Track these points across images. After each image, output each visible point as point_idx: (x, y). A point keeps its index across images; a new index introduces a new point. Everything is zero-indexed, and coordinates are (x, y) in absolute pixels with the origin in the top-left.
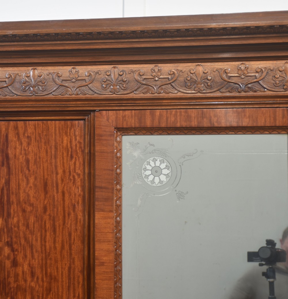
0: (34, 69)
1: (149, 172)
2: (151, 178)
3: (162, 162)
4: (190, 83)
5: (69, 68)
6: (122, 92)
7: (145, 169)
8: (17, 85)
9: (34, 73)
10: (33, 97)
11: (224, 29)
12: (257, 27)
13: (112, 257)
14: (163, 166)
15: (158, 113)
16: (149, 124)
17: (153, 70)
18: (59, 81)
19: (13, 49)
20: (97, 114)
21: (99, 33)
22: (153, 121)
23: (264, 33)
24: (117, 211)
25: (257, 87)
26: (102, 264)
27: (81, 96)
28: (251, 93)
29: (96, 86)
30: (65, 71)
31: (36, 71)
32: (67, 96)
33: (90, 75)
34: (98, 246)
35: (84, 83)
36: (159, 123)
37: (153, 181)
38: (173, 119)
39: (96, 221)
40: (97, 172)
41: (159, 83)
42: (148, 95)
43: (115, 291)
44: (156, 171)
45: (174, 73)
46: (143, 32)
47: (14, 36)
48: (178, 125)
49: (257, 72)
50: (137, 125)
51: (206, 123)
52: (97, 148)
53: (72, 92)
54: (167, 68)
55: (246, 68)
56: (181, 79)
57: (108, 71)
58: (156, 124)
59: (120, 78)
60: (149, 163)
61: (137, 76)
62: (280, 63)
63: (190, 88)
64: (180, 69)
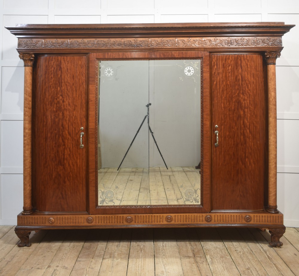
0: (70, 40)
1: (107, 72)
2: (107, 74)
3: (111, 69)
4: (120, 44)
5: (81, 39)
6: (98, 47)
7: (106, 71)
8: (64, 45)
9: (70, 41)
10: (69, 49)
11: (130, 28)
12: (140, 28)
13: (95, 98)
14: (111, 70)
15: (110, 54)
16: (107, 57)
17: (108, 40)
18: (78, 43)
19: (63, 33)
20: (90, 54)
21: (91, 28)
22: (108, 56)
24: (96, 84)
25: (140, 46)
26: (91, 101)
27: (85, 48)
28: (138, 48)
29: (90, 45)
30: (80, 40)
32: (80, 48)
33: (88, 42)
34: (90, 95)
35: (86, 44)
36: (110, 57)
37: (108, 75)
38: (114, 56)
39: (90, 88)
40: (90, 72)
41: (110, 44)
42: (107, 48)
43: (96, 109)
44: (109, 72)
45: (115, 41)
46: (105, 28)
47: (63, 28)
48: (116, 57)
49: (140, 41)
50: (103, 58)
51: (124, 57)
52: (90, 65)
53: (82, 47)
54: (112, 40)
55: (137, 40)
56: (117, 43)
57: (93, 40)
58: (109, 57)
59: (98, 43)
60: (107, 69)
61: (103, 42)
62: (147, 39)
63: (120, 46)
64: (116, 40)
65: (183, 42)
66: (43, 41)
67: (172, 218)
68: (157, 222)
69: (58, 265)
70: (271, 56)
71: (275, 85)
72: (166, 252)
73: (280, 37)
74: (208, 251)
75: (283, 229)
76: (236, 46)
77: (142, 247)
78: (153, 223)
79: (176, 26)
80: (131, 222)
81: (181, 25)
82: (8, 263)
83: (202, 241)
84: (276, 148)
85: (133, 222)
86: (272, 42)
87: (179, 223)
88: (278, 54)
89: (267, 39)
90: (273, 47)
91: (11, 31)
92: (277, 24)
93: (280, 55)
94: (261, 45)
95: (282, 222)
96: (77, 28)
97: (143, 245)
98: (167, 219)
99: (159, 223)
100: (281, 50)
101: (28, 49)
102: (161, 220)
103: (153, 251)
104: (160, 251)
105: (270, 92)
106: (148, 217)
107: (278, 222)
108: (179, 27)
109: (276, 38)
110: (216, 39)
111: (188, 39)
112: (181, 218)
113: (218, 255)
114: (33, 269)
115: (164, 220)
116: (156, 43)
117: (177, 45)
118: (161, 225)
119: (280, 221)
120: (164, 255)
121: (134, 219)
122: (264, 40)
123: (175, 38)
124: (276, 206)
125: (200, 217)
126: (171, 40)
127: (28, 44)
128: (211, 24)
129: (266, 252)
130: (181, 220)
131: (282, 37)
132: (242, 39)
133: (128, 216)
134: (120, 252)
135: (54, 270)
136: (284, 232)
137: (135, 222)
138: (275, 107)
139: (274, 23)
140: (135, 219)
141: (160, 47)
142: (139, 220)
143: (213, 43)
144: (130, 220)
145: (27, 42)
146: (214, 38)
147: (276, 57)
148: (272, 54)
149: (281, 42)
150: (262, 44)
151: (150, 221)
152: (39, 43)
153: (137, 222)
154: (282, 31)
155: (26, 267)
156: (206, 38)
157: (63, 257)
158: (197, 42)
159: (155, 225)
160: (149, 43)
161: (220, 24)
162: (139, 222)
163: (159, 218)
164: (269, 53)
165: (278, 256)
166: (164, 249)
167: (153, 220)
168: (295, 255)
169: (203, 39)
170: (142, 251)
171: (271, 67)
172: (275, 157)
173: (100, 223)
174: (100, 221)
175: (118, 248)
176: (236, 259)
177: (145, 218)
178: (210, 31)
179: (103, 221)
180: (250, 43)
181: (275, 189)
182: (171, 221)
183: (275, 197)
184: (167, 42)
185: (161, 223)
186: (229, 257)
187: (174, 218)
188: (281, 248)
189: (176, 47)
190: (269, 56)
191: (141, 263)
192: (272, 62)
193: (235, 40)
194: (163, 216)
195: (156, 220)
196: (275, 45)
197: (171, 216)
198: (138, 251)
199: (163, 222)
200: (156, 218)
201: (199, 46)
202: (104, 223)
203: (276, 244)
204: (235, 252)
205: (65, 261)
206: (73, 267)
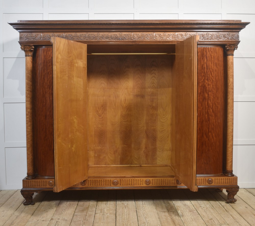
0: (65, 33)
4: (107, 37)
5: (75, 33)
6: (89, 40)
11: (116, 23)
17: (98, 34)
18: (72, 37)
19: (59, 27)
21: (83, 23)
23: (126, 25)
25: (124, 39)
27: (78, 41)
28: (123, 41)
29: (82, 38)
30: (73, 34)
31: (65, 34)
33: (80, 35)
35: (79, 37)
41: (99, 37)
42: (96, 41)
45: (103, 35)
46: (95, 23)
49: (124, 35)
53: (75, 39)
54: (101, 34)
55: (122, 34)
56: (105, 36)
57: (85, 34)
59: (89, 36)
61: (93, 36)
62: (130, 33)
63: (107, 39)
64: (105, 34)
65: (160, 36)
66: (42, 34)
67: (150, 181)
68: (138, 185)
69: (59, 218)
70: (230, 49)
71: (233, 72)
72: (146, 208)
73: (238, 33)
74: (178, 208)
75: (237, 188)
76: (202, 39)
77: (126, 205)
78: (135, 186)
79: (154, 22)
80: (117, 184)
81: (159, 21)
82: (17, 217)
83: (173, 201)
84: (233, 124)
85: (119, 185)
86: (231, 36)
87: (156, 186)
88: (236, 47)
89: (228, 34)
90: (232, 41)
91: (13, 27)
92: (235, 22)
93: (237, 47)
94: (222, 39)
95: (236, 183)
96: (71, 23)
97: (126, 203)
98: (146, 182)
99: (139, 185)
100: (238, 43)
101: (28, 41)
102: (142, 183)
103: (135, 208)
104: (141, 208)
105: (229, 78)
106: (131, 181)
107: (234, 183)
108: (157, 23)
109: (234, 33)
110: (186, 34)
111: (164, 34)
112: (157, 181)
113: (187, 210)
114: (39, 221)
115: (144, 183)
116: (138, 37)
117: (155, 38)
118: (141, 187)
119: (235, 182)
120: (144, 211)
121: (119, 182)
122: (225, 35)
123: (153, 33)
124: (232, 171)
125: (172, 180)
126: (150, 34)
127: (29, 37)
128: (183, 21)
129: (224, 207)
130: (157, 183)
131: (239, 32)
132: (208, 34)
133: (115, 180)
134: (108, 209)
135: (57, 222)
136: (238, 191)
137: (121, 185)
138: (232, 91)
139: (233, 21)
140: (121, 182)
141: (141, 40)
142: (124, 183)
143: (184, 37)
144: (116, 183)
145: (28, 35)
146: (185, 33)
147: (234, 50)
148: (231, 46)
149: (238, 37)
150: (224, 38)
151: (133, 184)
152: (38, 36)
153: (122, 184)
154: (239, 27)
155: (33, 219)
156: (179, 33)
157: (62, 212)
158: (171, 37)
159: (137, 187)
160: (132, 37)
161: (190, 21)
162: (124, 184)
163: (139, 182)
164: (229, 46)
165: (233, 209)
166: (144, 206)
167: (135, 183)
168: (246, 207)
169: (176, 34)
170: (126, 207)
171: (230, 57)
172: (232, 131)
173: (92, 185)
174: (92, 184)
175: (106, 205)
176: (201, 213)
177: (128, 181)
178: (182, 27)
179: (94, 183)
180: (214, 37)
181: (232, 157)
182: (149, 184)
183: (231, 163)
184: (146, 36)
185: (142, 185)
186: (196, 211)
187: (151, 181)
188: (235, 203)
189: (154, 40)
190: (229, 49)
191: (127, 216)
192: (231, 54)
193: (202, 34)
194: (143, 180)
195: (137, 183)
196: (234, 39)
197: (149, 180)
198: (123, 208)
199: (143, 185)
200: (137, 181)
201: (173, 39)
202: (95, 185)
203: (231, 200)
204: (200, 207)
205: (64, 215)
206: (71, 219)
